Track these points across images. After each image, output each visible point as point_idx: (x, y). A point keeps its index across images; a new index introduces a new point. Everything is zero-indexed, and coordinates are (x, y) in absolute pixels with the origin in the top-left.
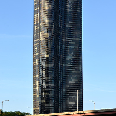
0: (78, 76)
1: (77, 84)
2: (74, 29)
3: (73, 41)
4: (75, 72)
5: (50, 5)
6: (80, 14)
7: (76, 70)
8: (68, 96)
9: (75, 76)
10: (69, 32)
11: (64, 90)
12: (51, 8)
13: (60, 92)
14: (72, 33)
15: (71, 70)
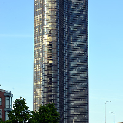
0: (84, 84)
1: (83, 93)
2: (79, 32)
3: (78, 45)
4: (81, 79)
5: (54, 6)
6: (86, 16)
7: (82, 77)
8: (73, 105)
9: (81, 84)
10: (74, 36)
11: (68, 99)
12: (55, 10)
13: (65, 101)
14: (77, 36)
15: (77, 77)
